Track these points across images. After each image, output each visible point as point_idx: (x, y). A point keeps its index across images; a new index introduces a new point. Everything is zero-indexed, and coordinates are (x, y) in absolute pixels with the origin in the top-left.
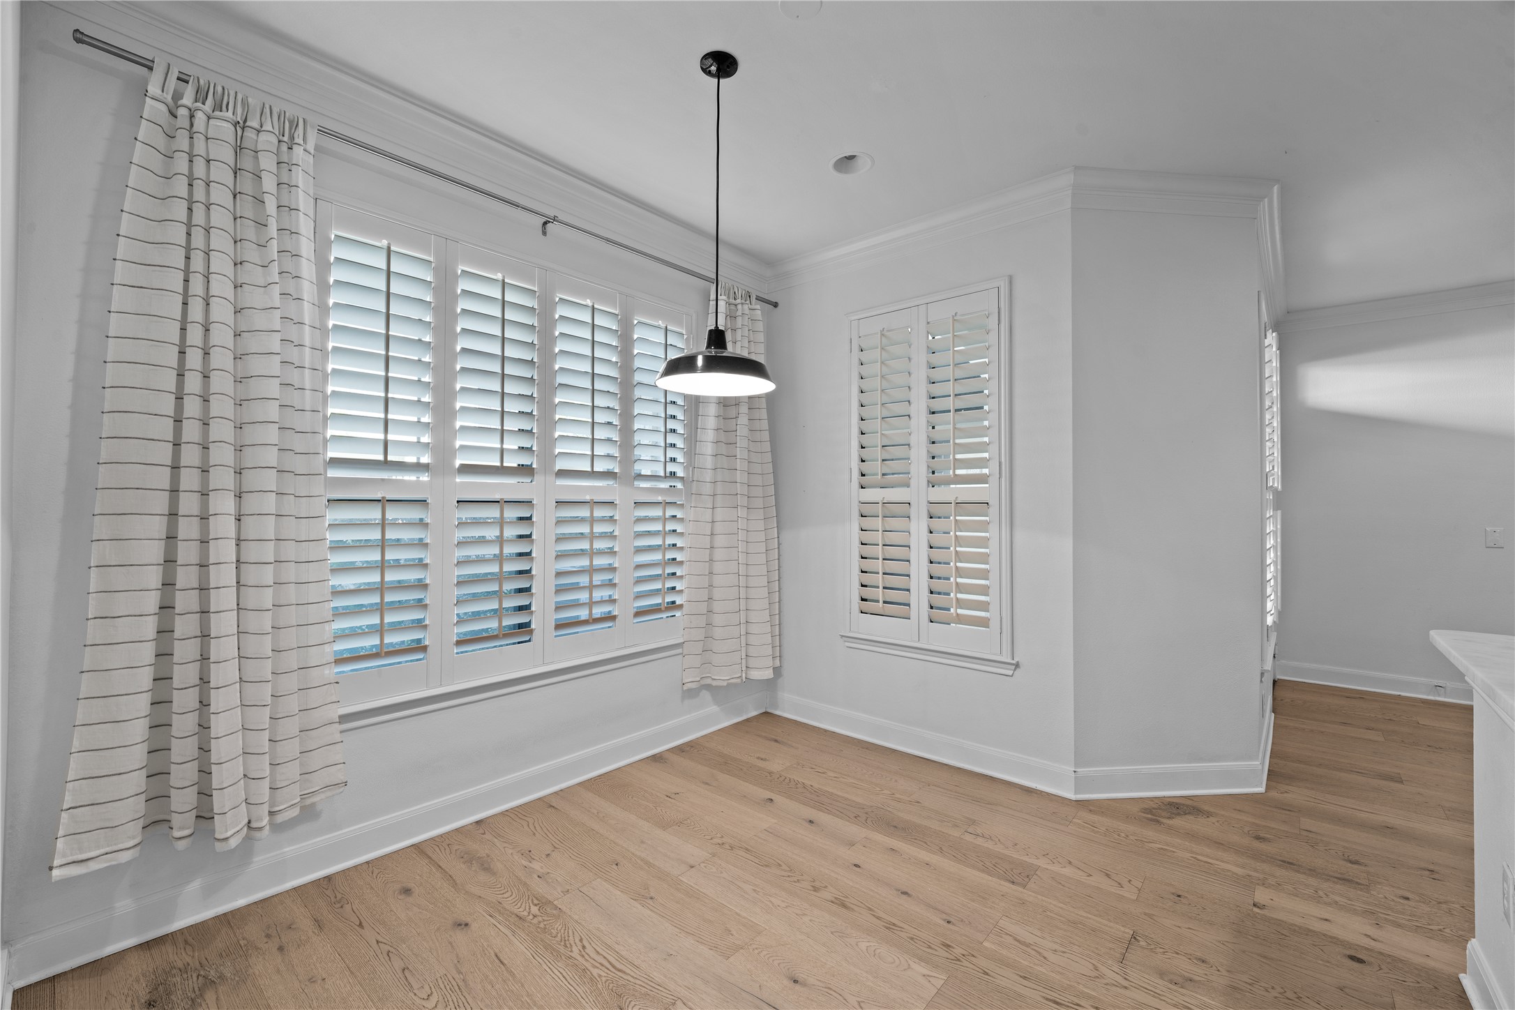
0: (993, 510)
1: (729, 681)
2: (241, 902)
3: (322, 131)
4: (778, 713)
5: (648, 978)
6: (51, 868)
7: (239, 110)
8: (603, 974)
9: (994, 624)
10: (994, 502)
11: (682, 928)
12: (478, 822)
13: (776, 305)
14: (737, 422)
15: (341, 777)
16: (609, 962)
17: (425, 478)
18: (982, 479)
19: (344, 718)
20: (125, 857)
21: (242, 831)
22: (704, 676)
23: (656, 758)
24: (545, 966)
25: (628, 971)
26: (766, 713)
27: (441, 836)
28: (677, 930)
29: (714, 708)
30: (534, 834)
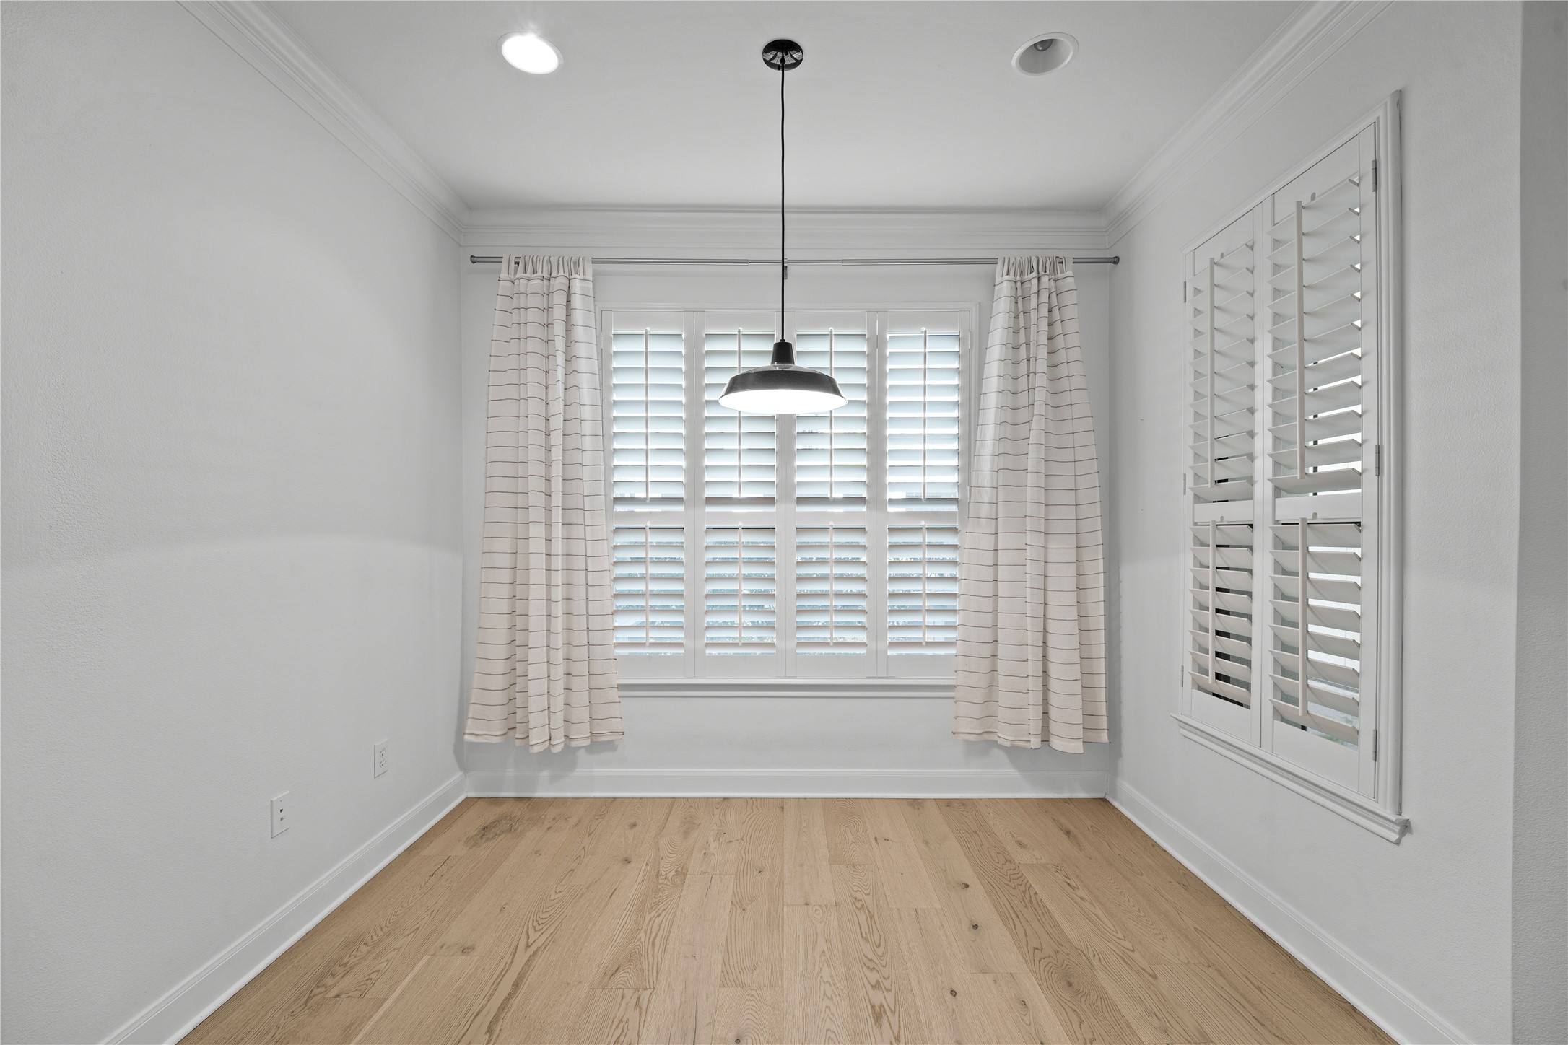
0: (1369, 534)
1: (1014, 743)
2: (569, 795)
3: (595, 261)
4: (1116, 804)
5: (660, 962)
6: (464, 734)
7: (545, 269)
8: (643, 940)
9: (1366, 740)
10: (1369, 522)
11: (729, 941)
12: (725, 799)
13: (1115, 261)
14: (1030, 427)
15: (620, 728)
16: (657, 935)
17: (681, 508)
18: (1351, 480)
19: (621, 687)
20: (494, 740)
21: (544, 744)
22: (987, 730)
23: (916, 803)
24: (625, 913)
25: (656, 949)
26: (1104, 800)
27: (694, 799)
28: (724, 943)
29: (1011, 772)
30: (744, 823)
